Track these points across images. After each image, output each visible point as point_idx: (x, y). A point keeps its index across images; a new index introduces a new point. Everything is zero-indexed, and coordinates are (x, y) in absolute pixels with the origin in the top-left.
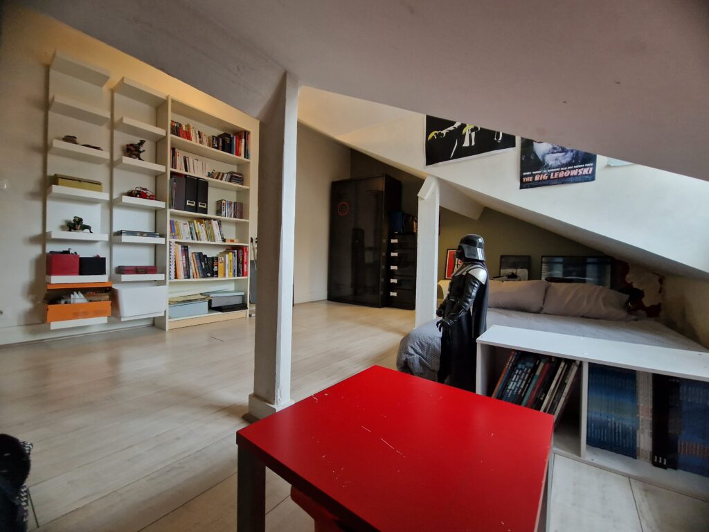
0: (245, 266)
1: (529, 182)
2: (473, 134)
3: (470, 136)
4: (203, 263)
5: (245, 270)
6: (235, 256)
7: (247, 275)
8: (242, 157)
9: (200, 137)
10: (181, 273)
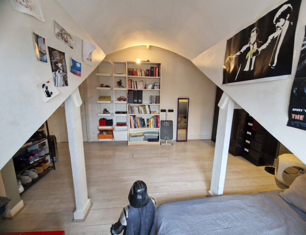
0: (159, 124)
1: (299, 120)
2: (254, 58)
3: (251, 59)
4: (142, 122)
5: (159, 126)
6: (154, 119)
7: (159, 128)
8: (157, 77)
9: (141, 72)
10: (133, 126)
